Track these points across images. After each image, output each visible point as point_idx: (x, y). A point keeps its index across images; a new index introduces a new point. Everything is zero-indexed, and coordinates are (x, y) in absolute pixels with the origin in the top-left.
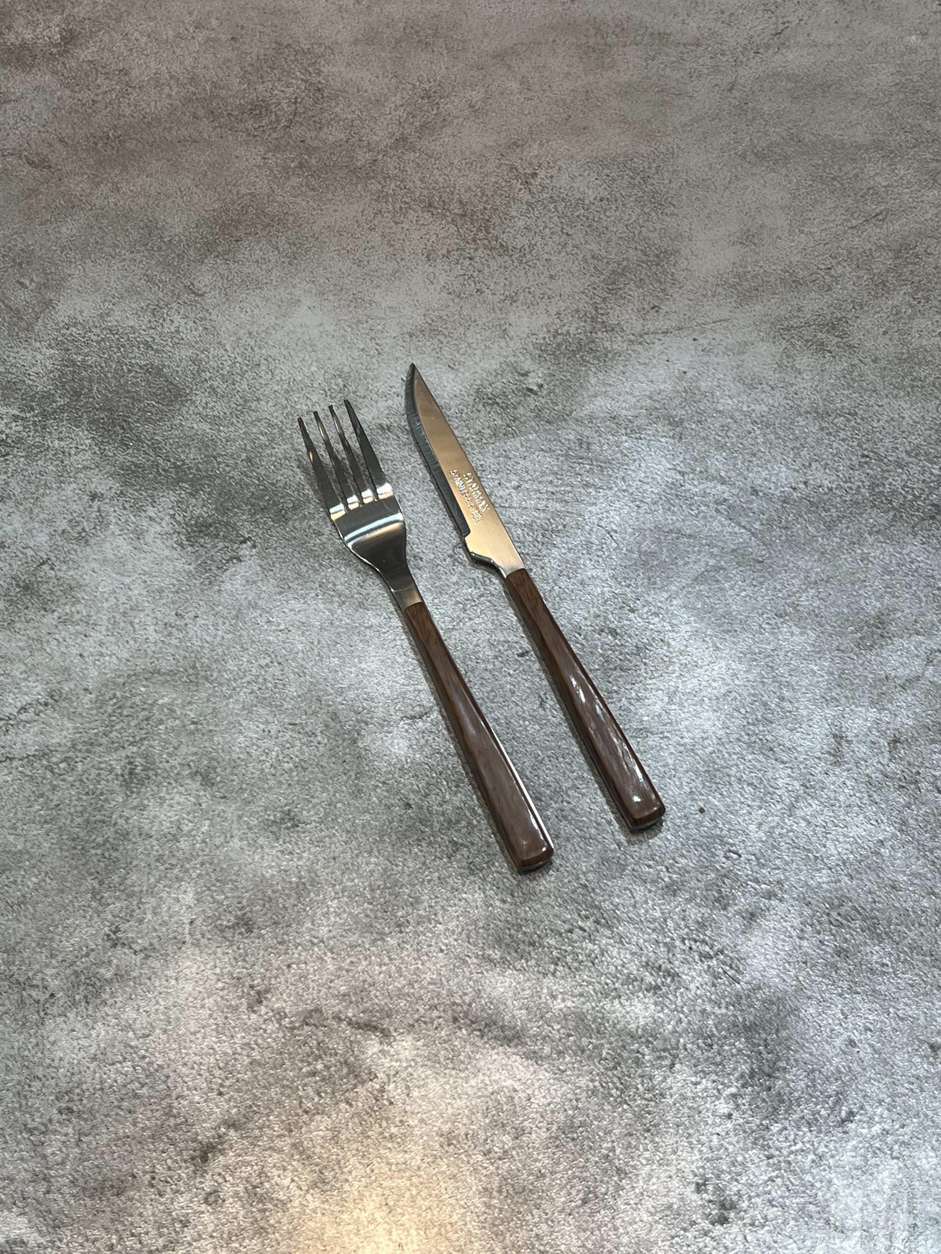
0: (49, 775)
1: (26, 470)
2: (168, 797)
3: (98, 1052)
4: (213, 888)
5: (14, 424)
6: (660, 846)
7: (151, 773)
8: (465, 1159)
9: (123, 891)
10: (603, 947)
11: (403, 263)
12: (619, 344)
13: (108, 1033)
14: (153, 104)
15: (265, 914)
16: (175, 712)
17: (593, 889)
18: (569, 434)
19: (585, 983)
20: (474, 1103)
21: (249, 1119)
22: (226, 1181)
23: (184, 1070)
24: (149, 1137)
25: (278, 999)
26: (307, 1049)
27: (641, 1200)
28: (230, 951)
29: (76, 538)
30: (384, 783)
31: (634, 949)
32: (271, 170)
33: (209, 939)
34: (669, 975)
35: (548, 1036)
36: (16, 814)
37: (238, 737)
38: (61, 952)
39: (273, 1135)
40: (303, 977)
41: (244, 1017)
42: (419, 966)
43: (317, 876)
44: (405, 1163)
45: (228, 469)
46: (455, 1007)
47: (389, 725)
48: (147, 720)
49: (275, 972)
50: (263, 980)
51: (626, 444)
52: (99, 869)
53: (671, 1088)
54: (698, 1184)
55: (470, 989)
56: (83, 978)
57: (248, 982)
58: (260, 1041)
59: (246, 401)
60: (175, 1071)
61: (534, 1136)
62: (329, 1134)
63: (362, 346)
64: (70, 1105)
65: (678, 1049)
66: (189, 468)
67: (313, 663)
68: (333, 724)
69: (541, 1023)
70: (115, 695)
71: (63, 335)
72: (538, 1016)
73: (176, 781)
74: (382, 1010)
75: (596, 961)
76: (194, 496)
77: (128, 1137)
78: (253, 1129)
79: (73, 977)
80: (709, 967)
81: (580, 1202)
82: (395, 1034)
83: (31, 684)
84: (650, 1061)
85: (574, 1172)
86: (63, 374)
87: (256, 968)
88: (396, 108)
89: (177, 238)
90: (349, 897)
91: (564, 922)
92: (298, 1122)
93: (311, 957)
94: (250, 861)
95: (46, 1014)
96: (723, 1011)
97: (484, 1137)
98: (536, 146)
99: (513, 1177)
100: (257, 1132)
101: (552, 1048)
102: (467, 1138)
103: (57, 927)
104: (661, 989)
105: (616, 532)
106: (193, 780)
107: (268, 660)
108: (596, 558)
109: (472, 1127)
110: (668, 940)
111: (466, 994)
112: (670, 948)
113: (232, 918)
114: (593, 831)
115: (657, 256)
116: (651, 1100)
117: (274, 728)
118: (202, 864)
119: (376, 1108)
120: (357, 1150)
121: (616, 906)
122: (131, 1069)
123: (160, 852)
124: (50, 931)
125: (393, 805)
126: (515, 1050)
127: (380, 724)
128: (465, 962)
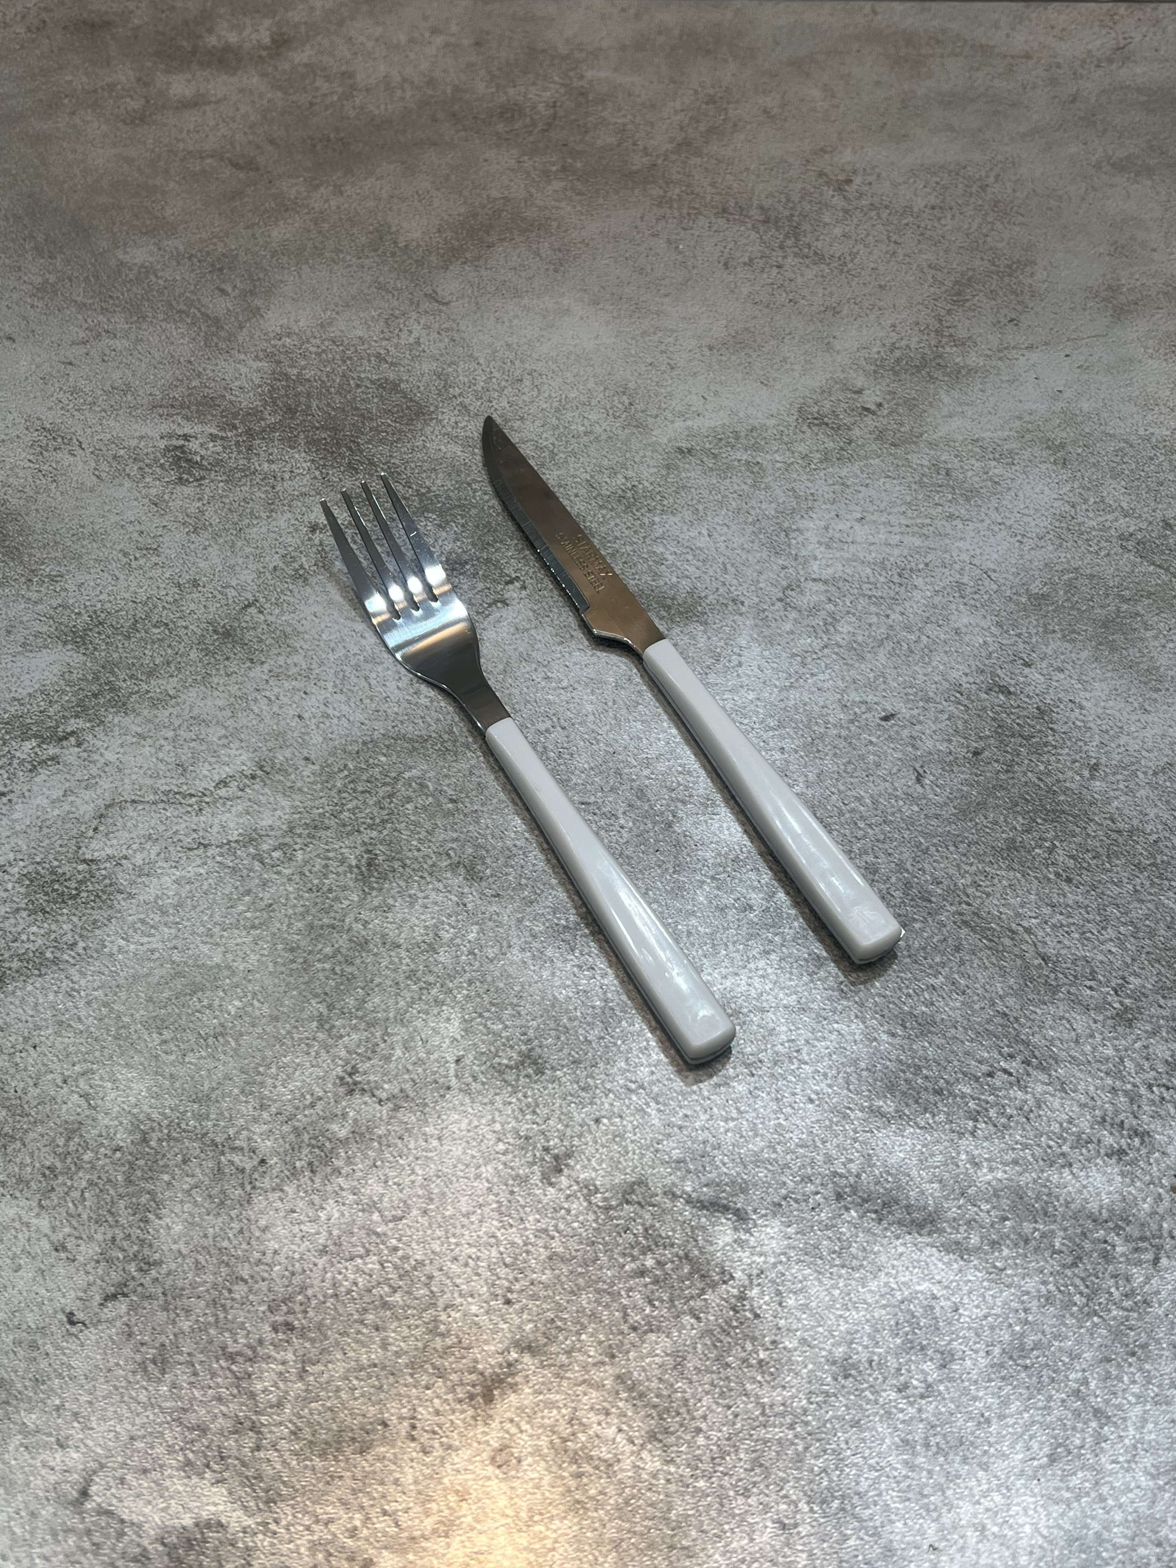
0: (257, 866)
1: (227, 496)
2: (420, 895)
4: (486, 1014)
5: (211, 444)
6: (1102, 962)
8: (871, 1397)
9: (361, 1018)
10: (1038, 1096)
11: (695, 271)
12: (973, 360)
13: (343, 1215)
14: (383, 107)
15: (561, 1050)
16: (427, 787)
17: (1016, 1019)
18: (921, 458)
20: (876, 1315)
21: (551, 1340)
22: (521, 1432)
23: (455, 1268)
24: (407, 1366)
28: (514, 1100)
30: (713, 878)
31: (1083, 1099)
32: (528, 174)
33: (483, 1084)
34: (1137, 1135)
35: (974, 1220)
36: (211, 916)
38: (275, 1101)
40: (619, 1136)
41: (538, 1192)
42: (781, 1121)
44: (783, 1405)
48: (389, 796)
49: (577, 1128)
50: (562, 1141)
51: (996, 471)
52: (327, 989)
56: (306, 1137)
57: (541, 1142)
58: (561, 1226)
60: (441, 1270)
61: (968, 1363)
63: (649, 361)
66: (436, 496)
67: (608, 727)
68: (639, 803)
69: (961, 1201)
70: (346, 766)
71: (275, 346)
75: (1032, 1115)
79: (292, 1136)
82: (754, 1217)
83: (233, 752)
84: (1123, 1254)
85: (1031, 1416)
86: (273, 389)
87: (551, 1122)
88: (676, 112)
89: (414, 244)
91: (980, 1062)
93: (628, 1107)
95: (254, 1188)
97: (896, 1365)
98: (848, 152)
101: (981, 1237)
102: (871, 1365)
103: (269, 1067)
104: (1127, 1154)
105: (995, 571)
108: (972, 602)
110: (1129, 1087)
111: (851, 1161)
113: (515, 1056)
115: (1010, 267)
116: (1132, 1310)
118: (470, 982)
119: (735, 1324)
120: (712, 1384)
121: (1052, 1041)
122: (377, 1266)
124: (259, 1073)
126: (929, 1240)
127: (702, 804)
128: (845, 1117)
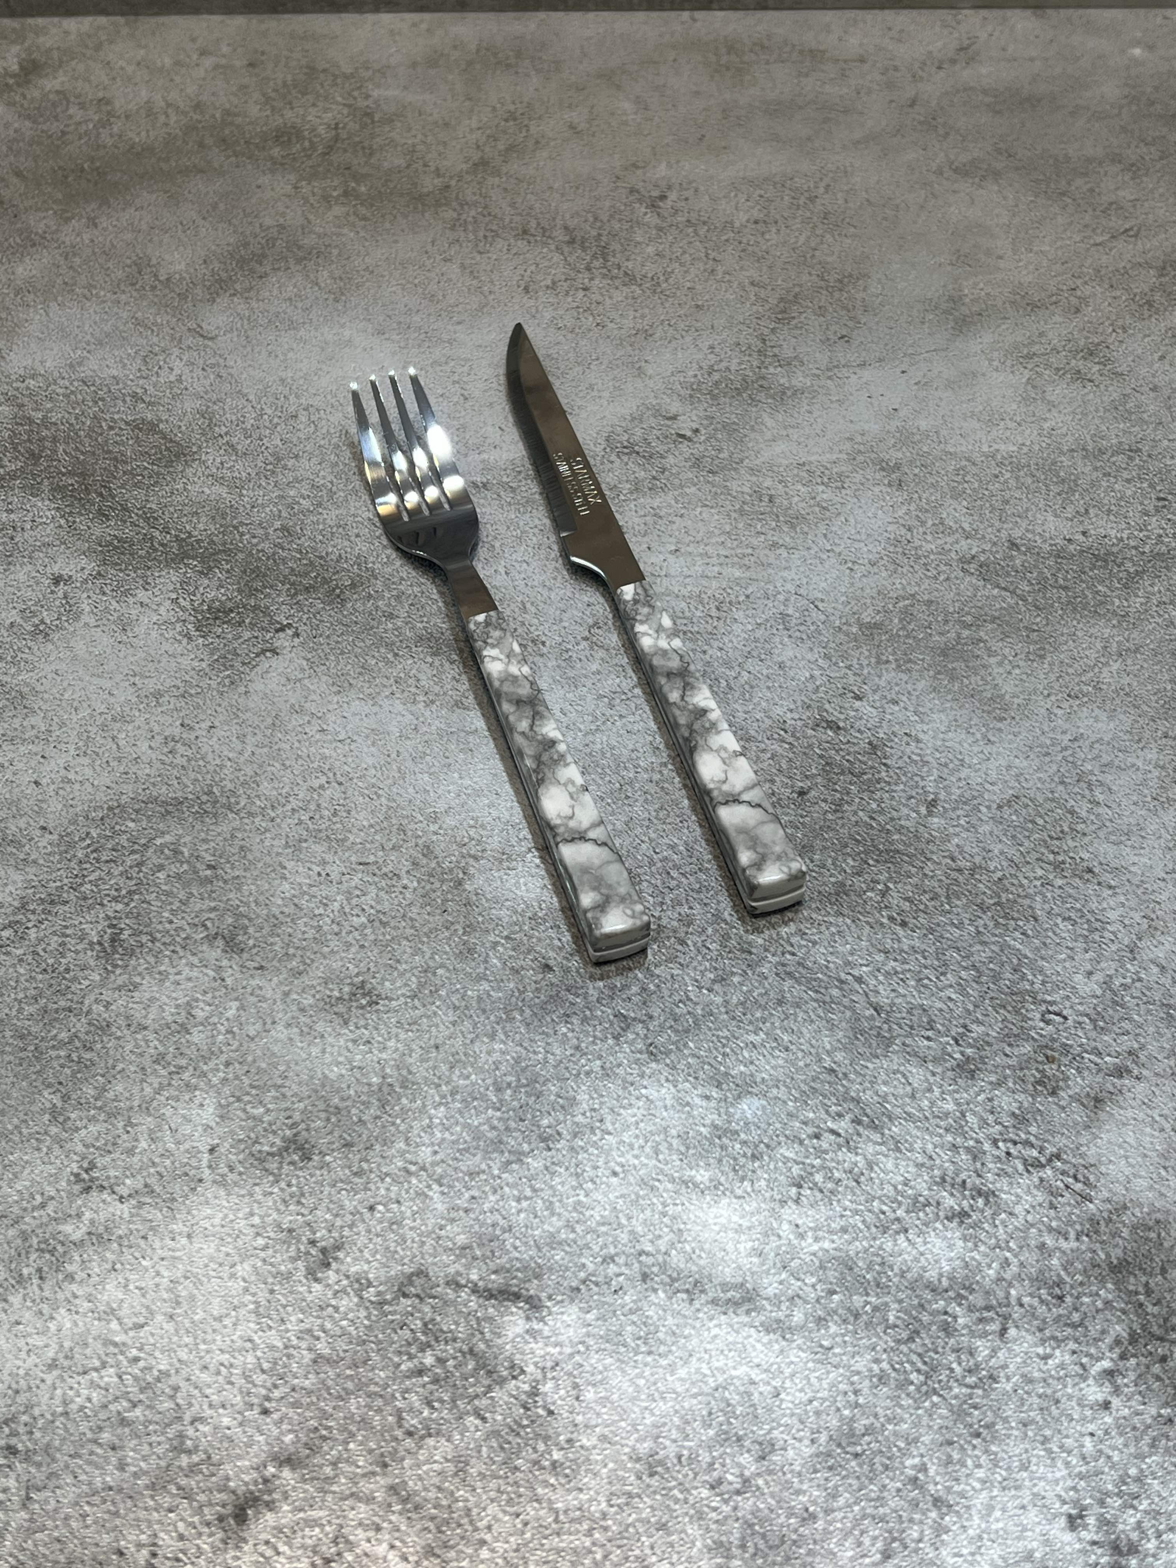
3: (61, 1355)
7: (144, 939)
19: (848, 1213)
25: (355, 1259)
26: (406, 1334)
27: (980, 1547)
29: (29, 633)
37: (280, 885)
39: (356, 1475)
43: (410, 1072)
45: (255, 541)
46: (643, 1258)
47: (509, 859)
53: (1005, 1366)
54: (1070, 1516)
55: (666, 1230)
59: (279, 460)
62: (450, 1467)
64: (13, 1441)
65: (1008, 1305)
72: (779, 1265)
73: (184, 948)
74: (526, 1268)
76: (206, 575)
77: (110, 1489)
78: (321, 1466)
80: (1042, 1180)
81: (879, 1556)
90: (464, 1101)
92: (396, 1450)
94: (304, 1056)
96: (1074, 1244)
99: (762, 1521)
100: (328, 1470)
106: (211, 946)
107: (323, 780)
109: (686, 1444)
112: (976, 1155)
114: (835, 992)
117: (335, 872)
123: (161, 1049)
125: (523, 968)
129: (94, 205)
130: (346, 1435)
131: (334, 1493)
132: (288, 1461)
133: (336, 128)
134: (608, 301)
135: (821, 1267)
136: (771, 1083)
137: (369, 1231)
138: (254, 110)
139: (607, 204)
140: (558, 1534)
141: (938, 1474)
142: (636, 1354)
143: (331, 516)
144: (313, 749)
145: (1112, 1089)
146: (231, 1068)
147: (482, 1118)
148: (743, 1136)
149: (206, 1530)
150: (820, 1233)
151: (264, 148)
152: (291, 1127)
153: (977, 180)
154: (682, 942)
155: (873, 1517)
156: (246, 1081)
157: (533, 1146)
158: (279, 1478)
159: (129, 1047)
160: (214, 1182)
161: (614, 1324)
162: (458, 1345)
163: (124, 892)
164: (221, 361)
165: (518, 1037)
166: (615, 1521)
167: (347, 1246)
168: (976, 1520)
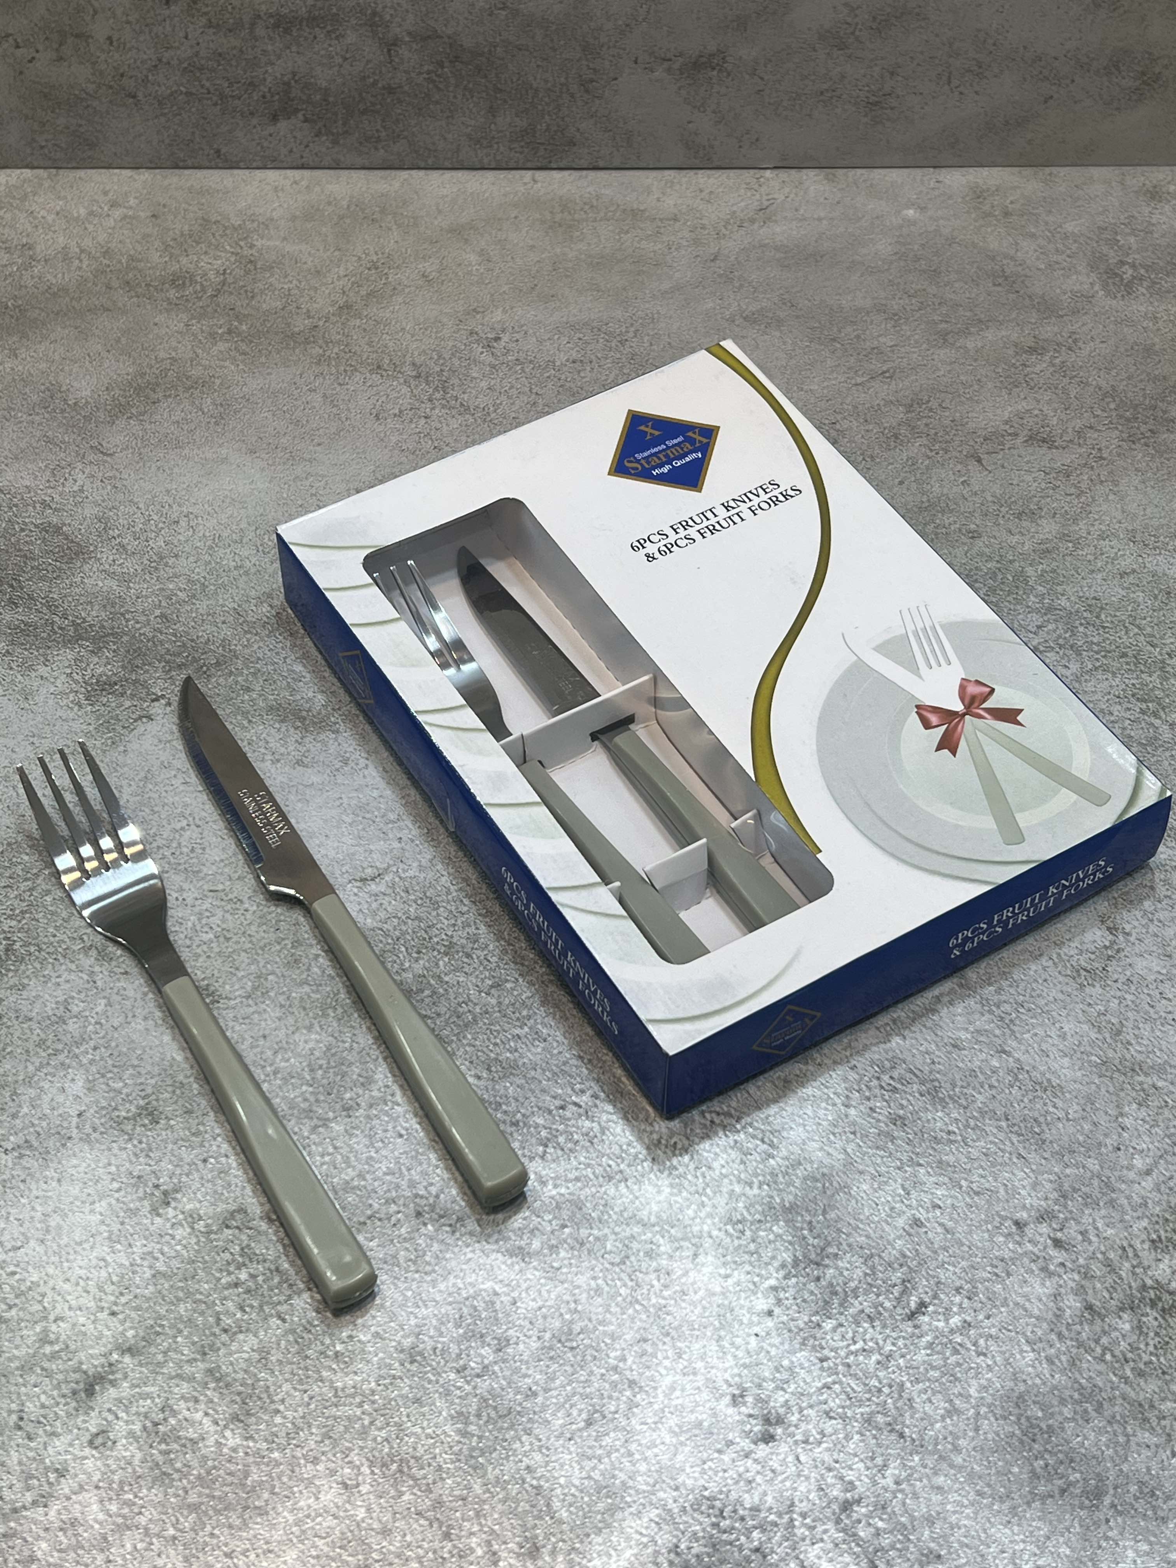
129: (15, 339)
130: (175, 1331)
131: (163, 1374)
132: (130, 1350)
133: (224, 273)
134: (445, 428)
135: (558, 1207)
136: (529, 1066)
137: (202, 1178)
138: (155, 257)
139: (451, 344)
140: (336, 1406)
141: (634, 1363)
142: (407, 1272)
143: (202, 606)
144: (177, 798)
145: (798, 1072)
146: (98, 1051)
147: (297, 1092)
148: (504, 1107)
149: (63, 1401)
150: (559, 1182)
151: (162, 290)
152: (143, 1098)
153: (763, 326)
154: (468, 956)
155: (581, 1395)
156: (110, 1062)
157: (337, 1114)
158: (121, 1362)
159: (17, 1034)
160: (81, 1139)
161: (392, 1250)
162: (267, 1265)
163: (17, 912)
164: (118, 475)
165: (330, 1029)
166: (381, 1396)
167: (184, 1189)
168: (661, 1397)
